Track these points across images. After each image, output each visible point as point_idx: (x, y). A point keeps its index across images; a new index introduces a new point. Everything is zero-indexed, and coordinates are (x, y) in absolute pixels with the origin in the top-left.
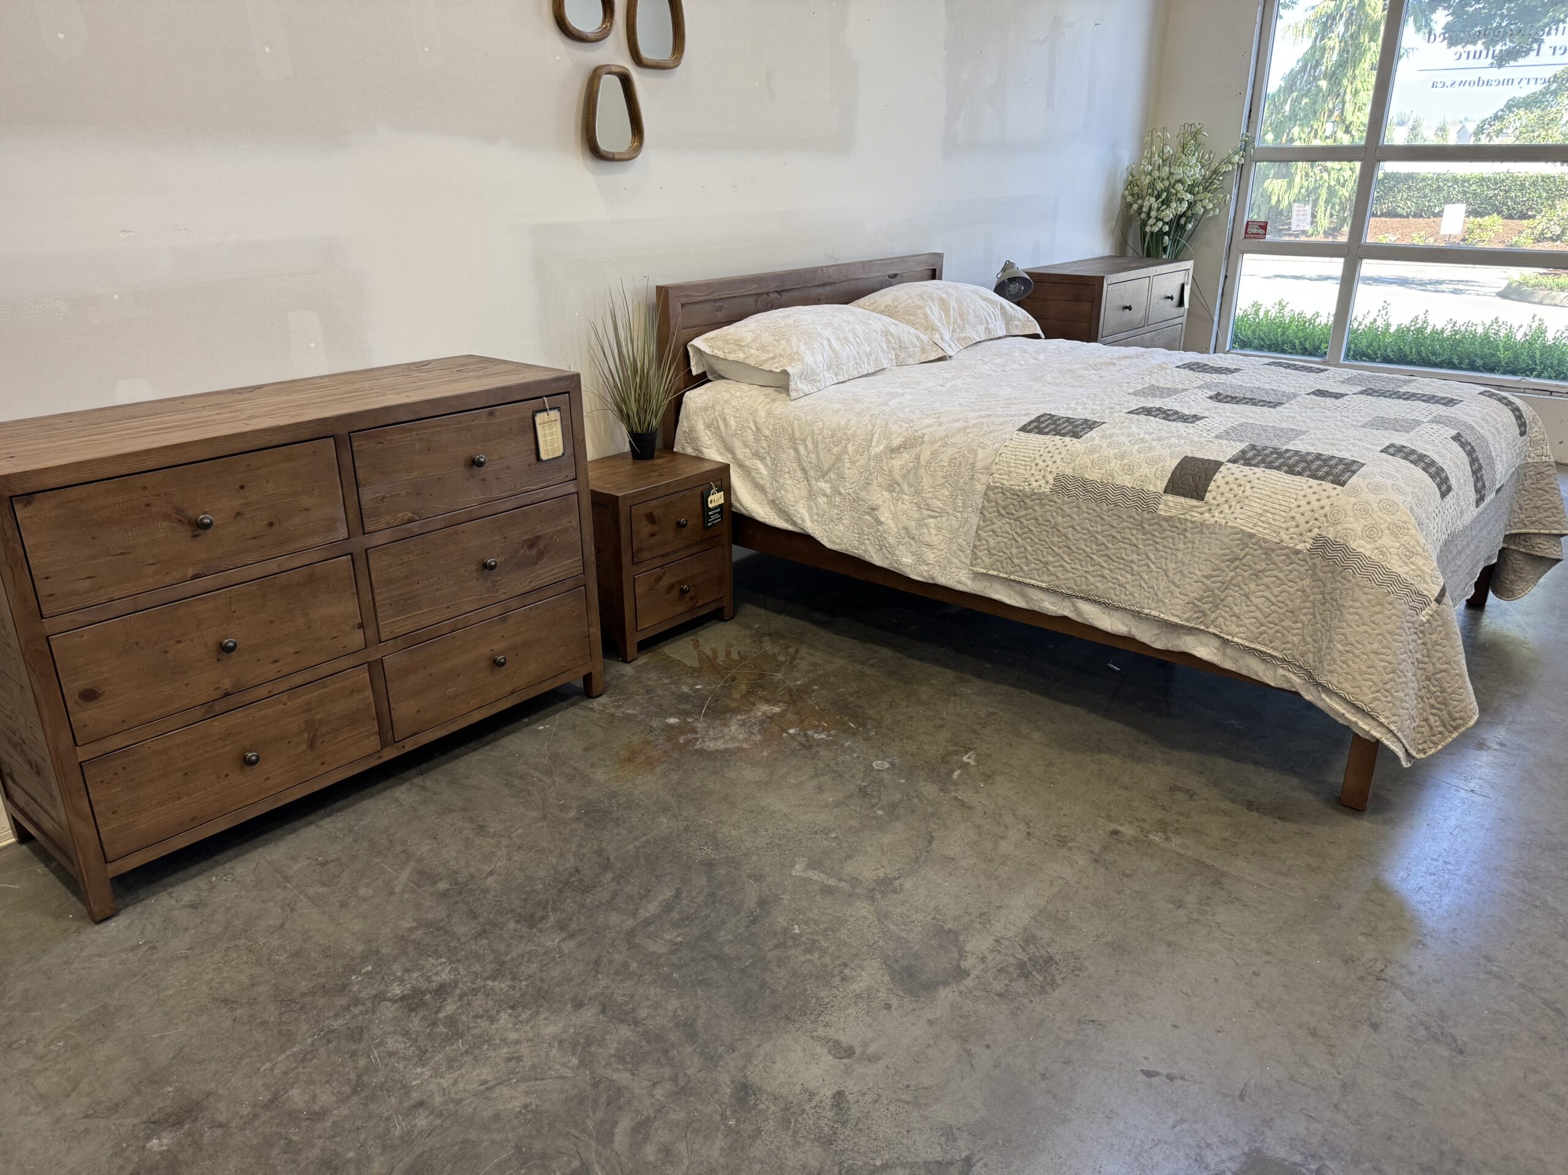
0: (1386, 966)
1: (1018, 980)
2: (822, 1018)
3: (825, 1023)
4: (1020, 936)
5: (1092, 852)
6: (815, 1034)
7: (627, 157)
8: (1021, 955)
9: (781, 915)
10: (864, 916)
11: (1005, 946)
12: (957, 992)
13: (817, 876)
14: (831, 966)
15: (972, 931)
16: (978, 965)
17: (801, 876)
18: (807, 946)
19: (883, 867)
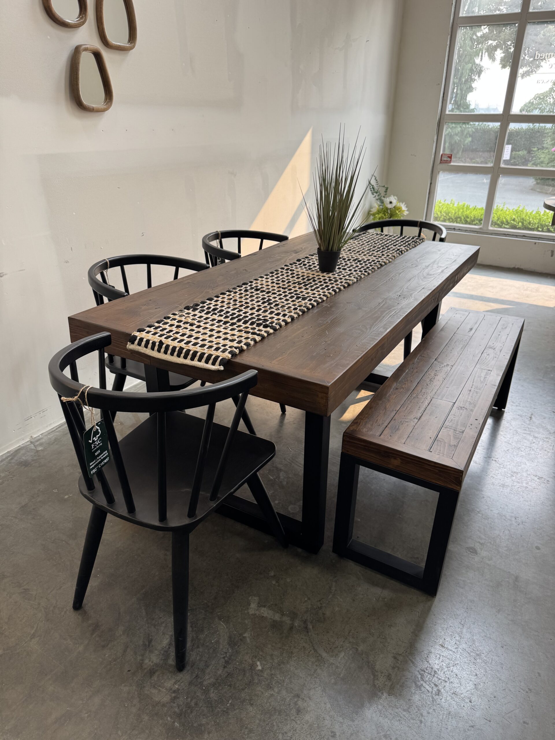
7: (102, 109)
9: (247, 653)
10: (304, 647)
11: (401, 662)
12: (378, 712)
13: (266, 612)
14: (288, 699)
15: (377, 651)
16: (386, 683)
17: (255, 614)
18: (269, 681)
19: (309, 599)
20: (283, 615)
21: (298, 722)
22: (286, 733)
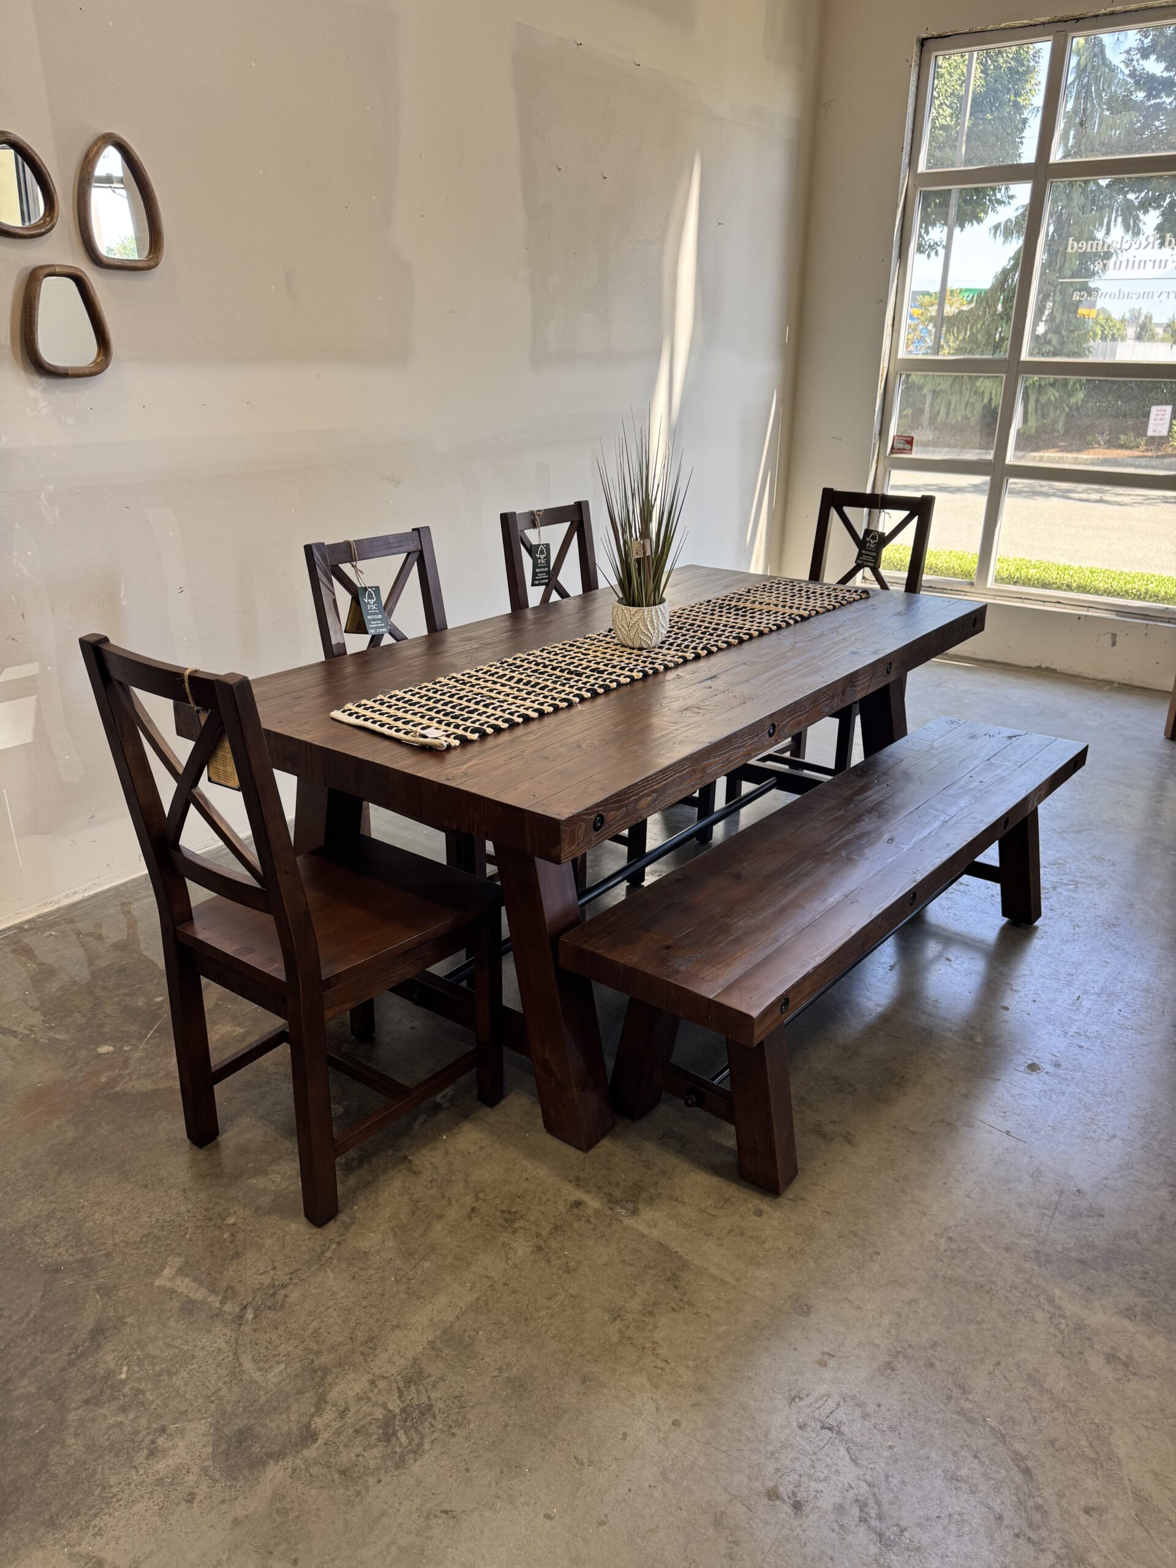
0: (838, 1405)
1: (375, 1446)
2: (96, 1522)
3: (97, 1529)
4: (405, 1372)
5: (538, 1235)
6: (77, 1549)
7: (87, 371)
8: (395, 1406)
9: (113, 1351)
10: (219, 1349)
11: (380, 1390)
12: (290, 1470)
13: (185, 1286)
14: (144, 1433)
15: (347, 1367)
16: (333, 1423)
17: (164, 1287)
18: (127, 1399)
19: (274, 1268)
20: (213, 1291)
21: (141, 1471)
22: (110, 1487)
